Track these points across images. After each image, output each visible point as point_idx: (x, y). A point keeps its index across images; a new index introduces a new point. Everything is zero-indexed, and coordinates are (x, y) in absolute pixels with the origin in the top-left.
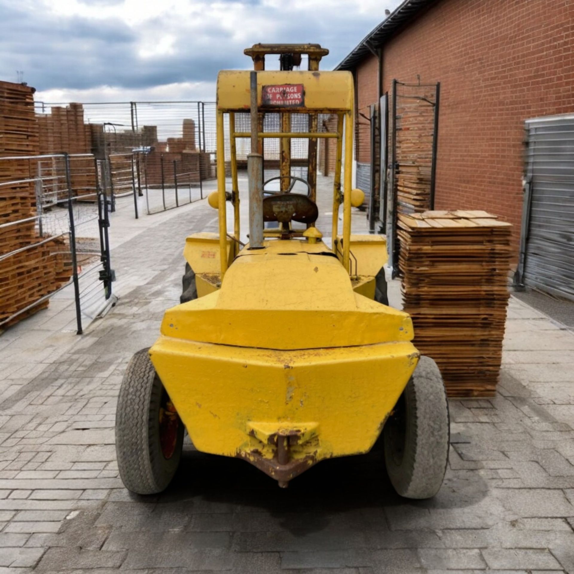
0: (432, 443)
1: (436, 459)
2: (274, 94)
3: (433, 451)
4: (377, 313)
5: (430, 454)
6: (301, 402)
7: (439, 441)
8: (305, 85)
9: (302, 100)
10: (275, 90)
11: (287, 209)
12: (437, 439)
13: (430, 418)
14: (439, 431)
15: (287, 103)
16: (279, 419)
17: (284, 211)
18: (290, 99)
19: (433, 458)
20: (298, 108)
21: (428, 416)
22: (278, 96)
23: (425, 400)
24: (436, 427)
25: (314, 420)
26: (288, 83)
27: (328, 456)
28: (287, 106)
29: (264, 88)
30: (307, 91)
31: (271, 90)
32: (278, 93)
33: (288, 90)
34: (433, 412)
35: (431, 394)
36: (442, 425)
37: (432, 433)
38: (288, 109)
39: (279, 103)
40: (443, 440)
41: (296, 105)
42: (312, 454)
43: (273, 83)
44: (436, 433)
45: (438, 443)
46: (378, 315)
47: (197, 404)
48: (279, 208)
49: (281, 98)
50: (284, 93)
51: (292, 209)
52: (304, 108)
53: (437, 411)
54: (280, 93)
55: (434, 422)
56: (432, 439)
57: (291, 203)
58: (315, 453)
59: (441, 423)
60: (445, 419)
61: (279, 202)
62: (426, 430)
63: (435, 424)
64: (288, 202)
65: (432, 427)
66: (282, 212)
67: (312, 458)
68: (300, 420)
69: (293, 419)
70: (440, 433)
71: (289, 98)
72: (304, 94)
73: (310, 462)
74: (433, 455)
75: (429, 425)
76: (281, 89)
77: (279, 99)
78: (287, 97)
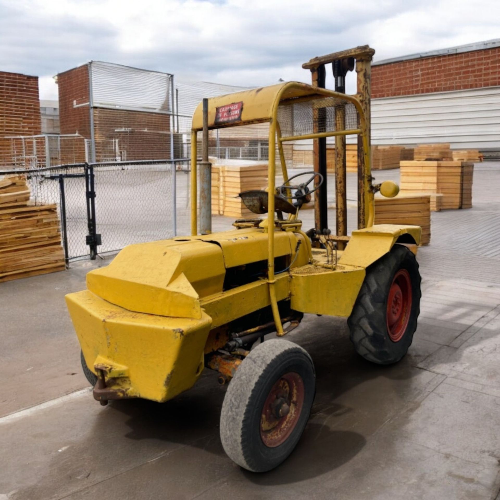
0: (230, 416)
1: (231, 432)
2: (223, 113)
3: (229, 424)
4: (176, 293)
5: (227, 426)
6: (116, 349)
7: (235, 417)
8: (244, 102)
9: (239, 115)
10: (225, 109)
11: (254, 204)
12: (233, 415)
13: (233, 395)
14: (236, 408)
15: (230, 119)
16: (108, 357)
17: (252, 205)
18: (233, 115)
19: (230, 431)
20: (236, 122)
21: (233, 392)
22: (225, 114)
23: (238, 378)
24: (236, 404)
25: (124, 364)
26: (233, 102)
27: (138, 396)
28: (230, 121)
29: (218, 109)
30: (244, 107)
31: (221, 110)
32: (225, 112)
33: (232, 108)
34: (237, 391)
35: (246, 374)
36: (241, 404)
37: (231, 409)
38: (230, 123)
39: (225, 119)
40: (238, 418)
41: (235, 120)
42: (124, 390)
43: (223, 105)
44: (234, 409)
45: (234, 419)
46: (177, 294)
47: (82, 335)
48: (248, 202)
49: (227, 115)
50: (230, 111)
51: (257, 203)
52: (240, 121)
53: (241, 391)
54: (227, 112)
55: (235, 399)
56: (230, 413)
57: (255, 198)
58: (127, 390)
59: (240, 401)
60: (245, 400)
61: (247, 198)
62: (228, 403)
63: (235, 400)
64: (253, 198)
65: (232, 403)
66: (251, 205)
67: (123, 392)
68: (118, 362)
69: (114, 360)
70: (237, 410)
71: (231, 115)
72: (242, 109)
73: (121, 395)
74: (229, 428)
75: (231, 400)
76: (228, 108)
77: (226, 117)
78: (231, 114)
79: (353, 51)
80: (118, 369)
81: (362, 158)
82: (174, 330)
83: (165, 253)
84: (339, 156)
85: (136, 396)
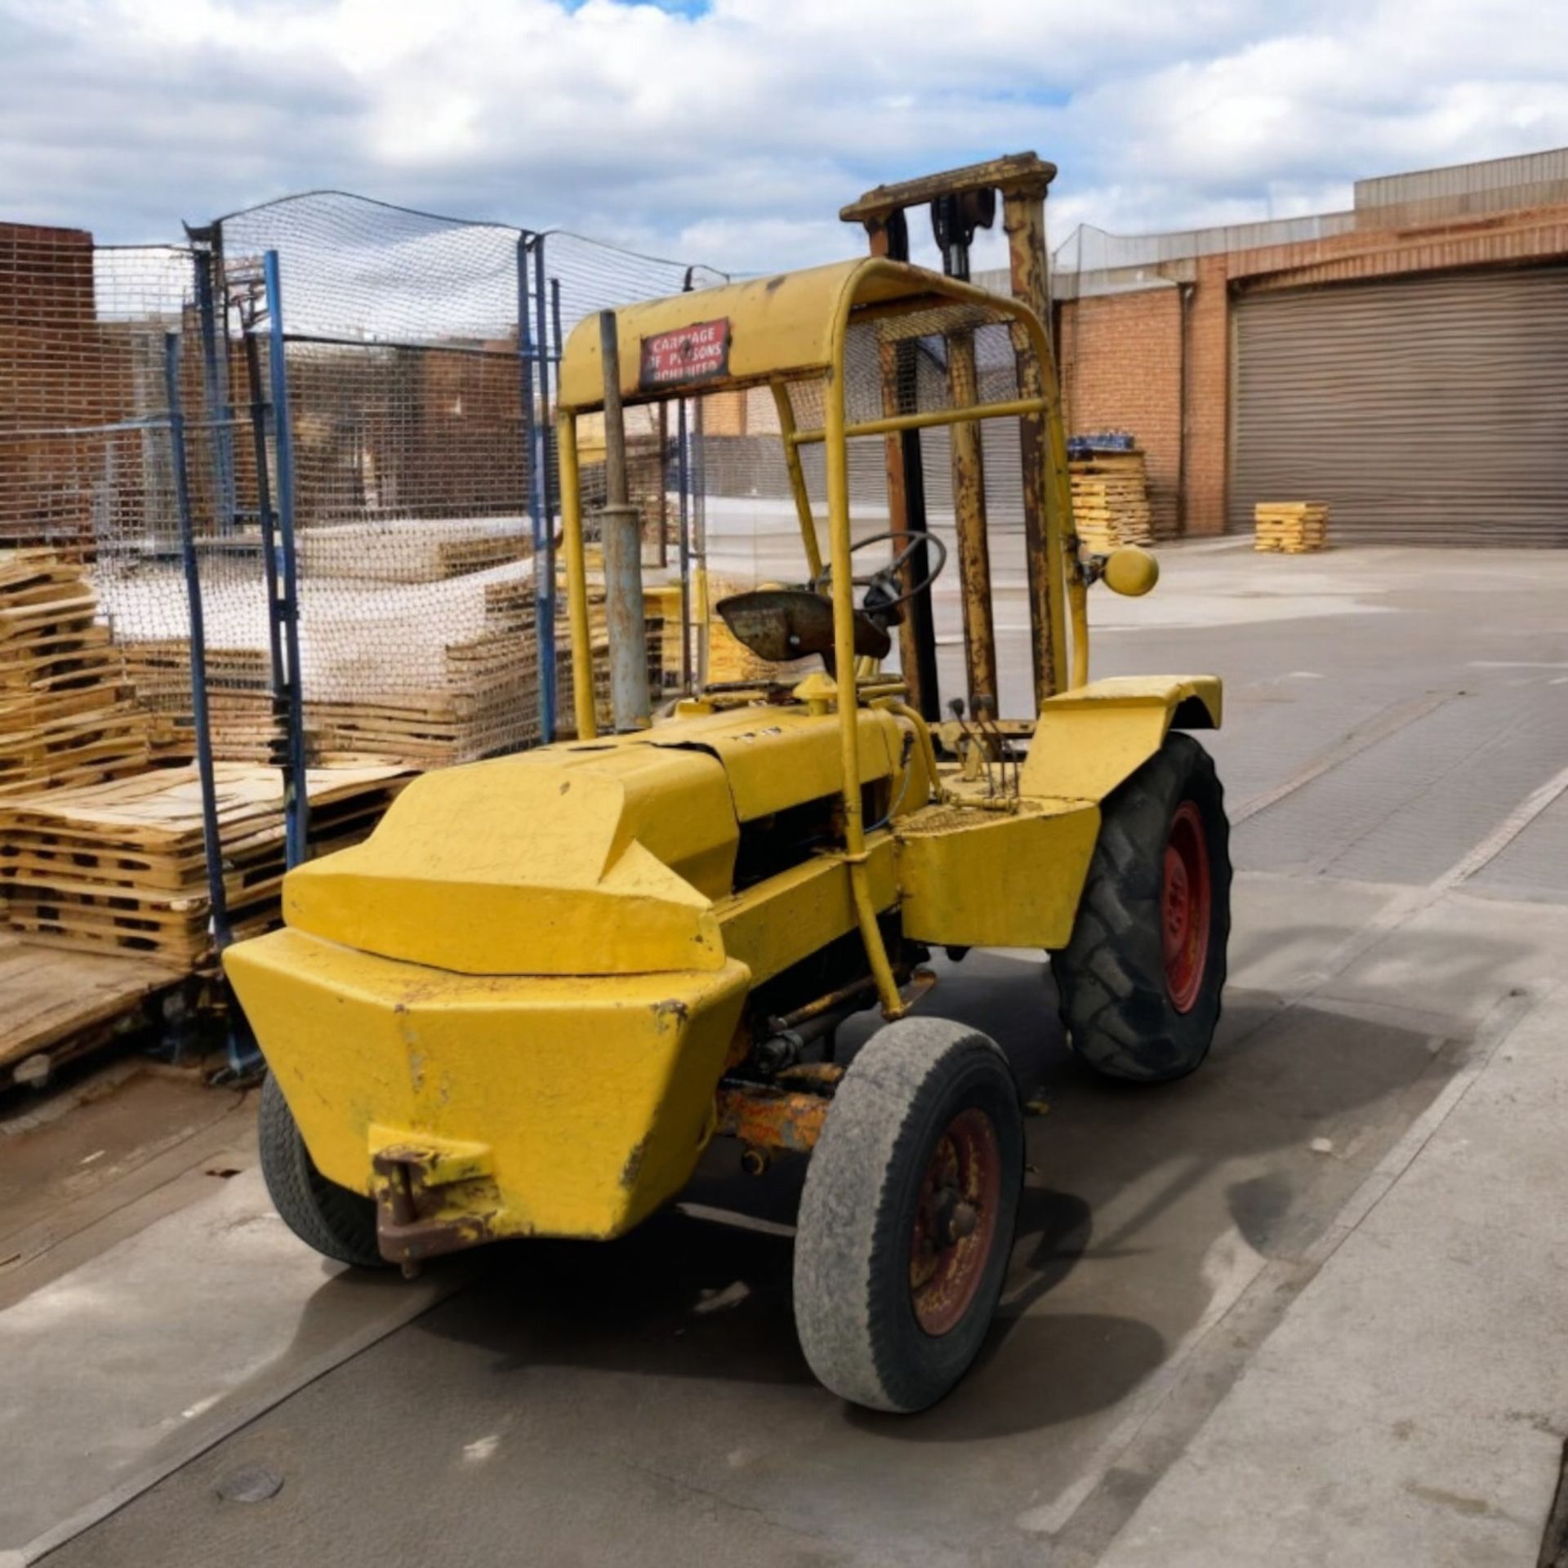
0: (827, 1253)
1: (836, 1297)
2: (666, 355)
3: (827, 1275)
4: (636, 898)
5: (822, 1282)
6: (444, 1092)
7: (846, 1251)
8: (733, 319)
9: (721, 359)
10: (670, 343)
11: (766, 629)
12: (839, 1245)
13: (831, 1186)
14: (845, 1225)
15: (692, 371)
16: (413, 1124)
17: (761, 634)
18: (700, 361)
19: (831, 1294)
20: (714, 380)
21: (828, 1180)
22: (674, 357)
23: (837, 1136)
24: (843, 1211)
25: (478, 1137)
26: (697, 320)
27: (526, 1231)
28: (691, 379)
29: (646, 343)
30: (735, 334)
31: (659, 346)
32: (673, 351)
33: (695, 338)
34: (842, 1172)
35: (859, 1123)
36: (858, 1210)
37: (830, 1226)
38: (692, 385)
39: (674, 374)
40: (856, 1250)
41: (709, 374)
42: (479, 1218)
43: (663, 330)
44: (838, 1229)
45: (841, 1256)
46: (639, 902)
47: (296, 1071)
48: (747, 626)
49: (679, 361)
50: (688, 347)
51: (776, 629)
52: (725, 379)
53: (855, 1172)
54: (678, 350)
55: (839, 1198)
56: (827, 1242)
57: (771, 612)
58: (488, 1217)
59: (857, 1203)
60: (872, 1197)
61: (745, 613)
62: (816, 1215)
63: (839, 1202)
64: (765, 612)
65: (831, 1210)
66: (757, 636)
67: (477, 1226)
68: (450, 1134)
69: (436, 1129)
70: (848, 1229)
71: (695, 358)
72: (728, 342)
73: (471, 1235)
74: (828, 1287)
75: (825, 1204)
76: (682, 338)
77: (676, 365)
78: (692, 356)
79: (992, 168)
80: (456, 1156)
81: (1037, 486)
82: (655, 1007)
83: (566, 787)
84: (967, 482)
85: (520, 1234)
